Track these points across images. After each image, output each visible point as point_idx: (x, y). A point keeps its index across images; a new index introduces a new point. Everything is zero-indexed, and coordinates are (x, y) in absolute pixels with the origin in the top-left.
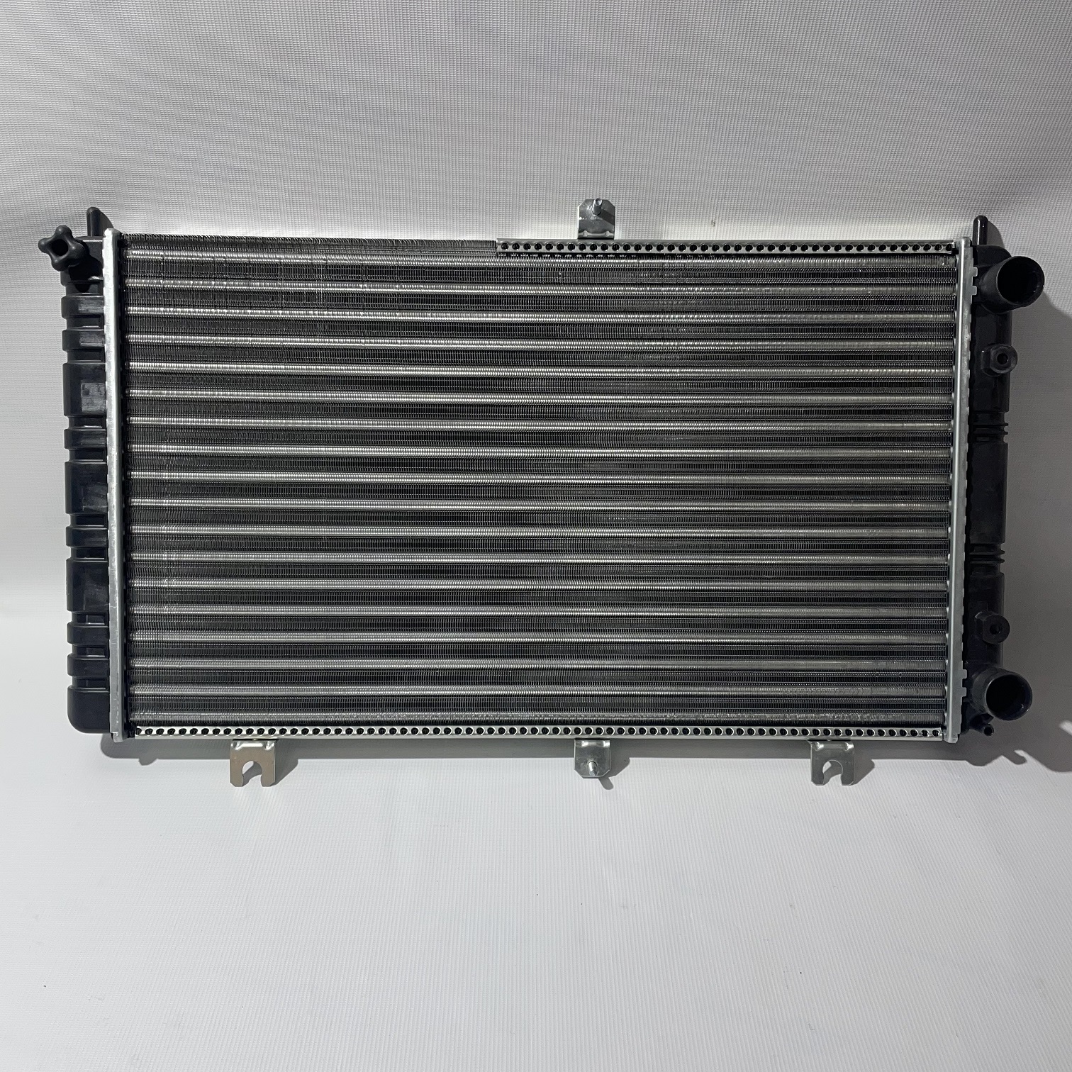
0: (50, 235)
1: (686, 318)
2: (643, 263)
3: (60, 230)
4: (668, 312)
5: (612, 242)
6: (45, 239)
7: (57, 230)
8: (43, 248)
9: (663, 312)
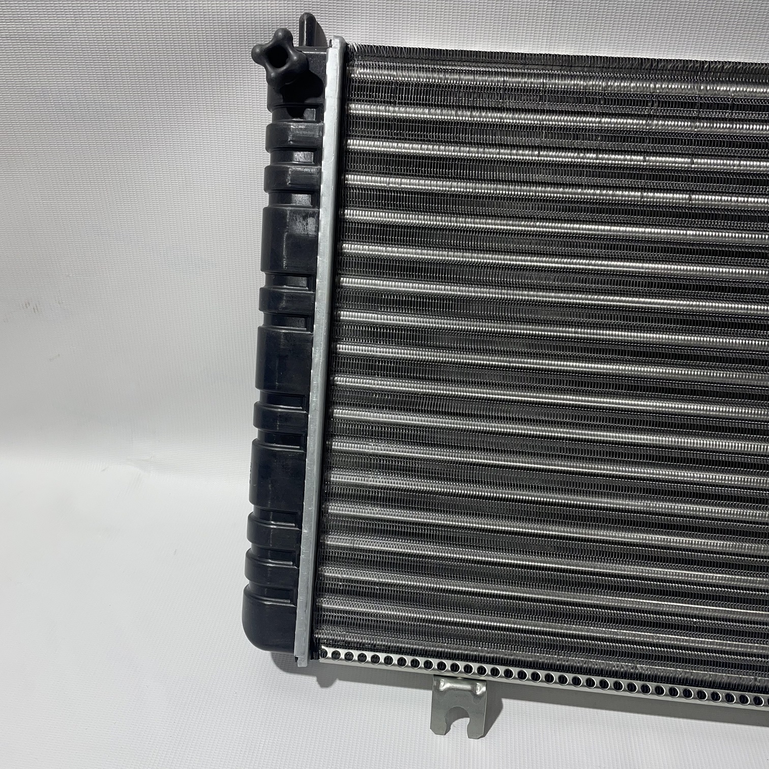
0: (267, 40)
3: (280, 34)
6: (261, 45)
7: (277, 32)
8: (257, 58)
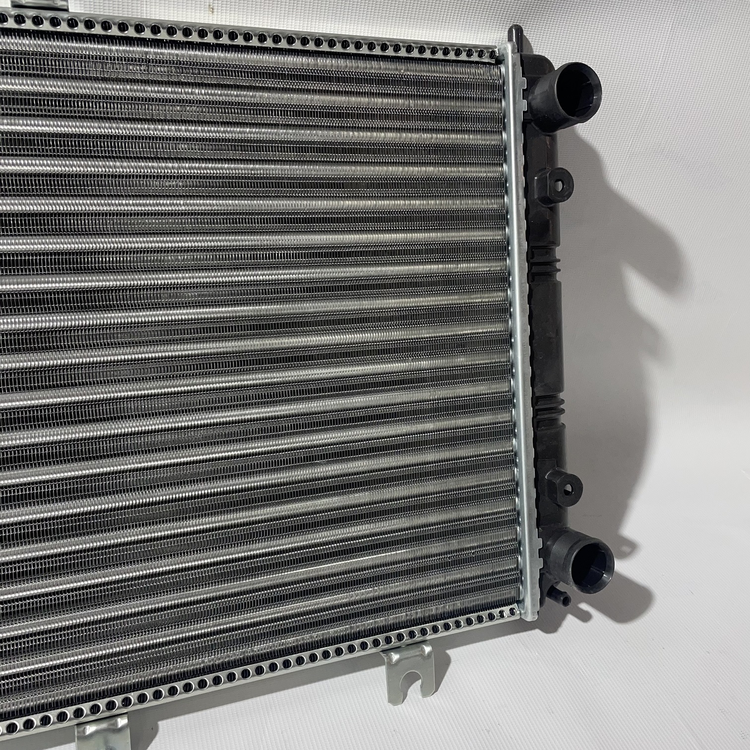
1: (186, 131)
2: (117, 50)
4: (160, 121)
5: (65, 15)
9: (152, 121)
